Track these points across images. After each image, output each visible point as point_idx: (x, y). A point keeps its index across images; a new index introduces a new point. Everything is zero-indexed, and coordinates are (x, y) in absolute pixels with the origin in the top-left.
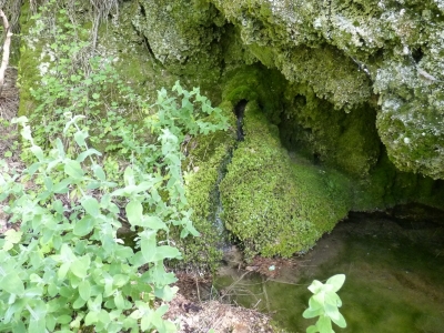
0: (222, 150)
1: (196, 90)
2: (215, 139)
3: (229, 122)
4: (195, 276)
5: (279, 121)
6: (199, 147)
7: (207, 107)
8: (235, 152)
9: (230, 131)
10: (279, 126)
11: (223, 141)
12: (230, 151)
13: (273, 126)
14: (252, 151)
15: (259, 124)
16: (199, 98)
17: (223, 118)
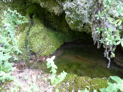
0: (27, 28)
1: (16, 11)
2: (25, 25)
3: (28, 20)
4: (23, 64)
5: (44, 19)
6: (20, 28)
7: (20, 16)
8: (31, 29)
9: (29, 23)
10: (44, 21)
11: (27, 26)
12: (29, 29)
13: (42, 21)
14: (36, 28)
15: (37, 20)
16: (17, 13)
17: (26, 19)
